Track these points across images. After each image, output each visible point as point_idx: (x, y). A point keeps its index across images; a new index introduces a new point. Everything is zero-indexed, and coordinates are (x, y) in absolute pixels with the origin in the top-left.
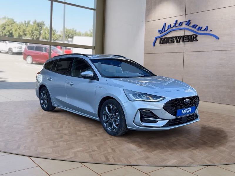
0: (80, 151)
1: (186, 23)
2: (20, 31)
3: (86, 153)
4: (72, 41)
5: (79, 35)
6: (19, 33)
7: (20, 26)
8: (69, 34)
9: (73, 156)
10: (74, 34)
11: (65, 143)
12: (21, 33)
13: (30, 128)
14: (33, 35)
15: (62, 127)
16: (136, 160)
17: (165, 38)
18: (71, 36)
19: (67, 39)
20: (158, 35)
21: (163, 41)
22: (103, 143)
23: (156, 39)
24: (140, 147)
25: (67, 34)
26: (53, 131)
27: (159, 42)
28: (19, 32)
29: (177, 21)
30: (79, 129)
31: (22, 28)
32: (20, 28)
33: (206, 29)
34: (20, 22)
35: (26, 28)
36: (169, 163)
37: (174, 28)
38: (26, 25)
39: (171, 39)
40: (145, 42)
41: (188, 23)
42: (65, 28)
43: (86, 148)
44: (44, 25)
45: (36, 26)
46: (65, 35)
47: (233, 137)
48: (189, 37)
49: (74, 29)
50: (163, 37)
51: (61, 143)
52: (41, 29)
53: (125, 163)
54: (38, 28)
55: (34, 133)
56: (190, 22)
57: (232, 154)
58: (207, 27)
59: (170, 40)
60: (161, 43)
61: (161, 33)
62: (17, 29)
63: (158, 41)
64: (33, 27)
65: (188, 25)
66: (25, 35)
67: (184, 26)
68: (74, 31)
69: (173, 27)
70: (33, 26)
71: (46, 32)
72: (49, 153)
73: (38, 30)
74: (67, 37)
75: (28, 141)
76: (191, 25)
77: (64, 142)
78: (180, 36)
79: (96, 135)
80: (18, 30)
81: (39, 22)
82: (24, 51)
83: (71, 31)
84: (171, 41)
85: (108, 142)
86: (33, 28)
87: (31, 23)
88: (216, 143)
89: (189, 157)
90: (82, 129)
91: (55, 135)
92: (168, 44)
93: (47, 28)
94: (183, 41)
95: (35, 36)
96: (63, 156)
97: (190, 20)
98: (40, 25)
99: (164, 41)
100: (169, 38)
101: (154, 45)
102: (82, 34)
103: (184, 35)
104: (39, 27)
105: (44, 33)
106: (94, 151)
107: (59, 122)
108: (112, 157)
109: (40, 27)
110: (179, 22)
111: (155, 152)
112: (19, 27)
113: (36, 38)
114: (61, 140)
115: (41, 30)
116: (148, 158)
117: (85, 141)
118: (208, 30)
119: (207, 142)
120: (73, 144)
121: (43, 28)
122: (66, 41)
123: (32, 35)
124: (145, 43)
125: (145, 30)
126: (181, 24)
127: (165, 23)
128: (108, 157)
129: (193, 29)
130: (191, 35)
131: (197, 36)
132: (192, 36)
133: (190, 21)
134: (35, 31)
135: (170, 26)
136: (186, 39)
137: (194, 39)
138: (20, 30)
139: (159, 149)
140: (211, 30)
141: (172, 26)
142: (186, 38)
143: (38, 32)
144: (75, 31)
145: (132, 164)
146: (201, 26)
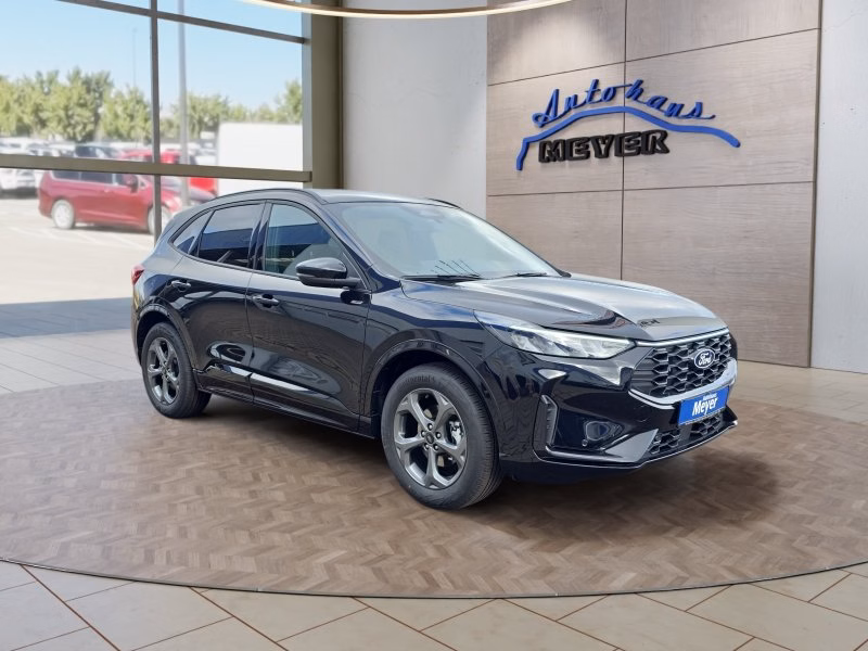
0: (341, 561)
1: (628, 89)
2: (23, 112)
3: (362, 565)
4: (214, 142)
5: (240, 117)
6: (20, 120)
7: (23, 91)
8: (202, 114)
9: (327, 578)
10: (222, 117)
11: (288, 536)
12: (28, 119)
13: (157, 489)
14: (73, 122)
15: (256, 478)
16: (517, 581)
17: (557, 143)
18: (211, 124)
19: (196, 136)
20: (534, 131)
21: (549, 152)
22: (404, 528)
23: (527, 145)
24: (519, 537)
25: (197, 116)
26: (236, 494)
27: (537, 157)
28: (21, 115)
29: (597, 82)
30: (314, 482)
31: (30, 98)
32: (22, 100)
33: (694, 111)
34: (21, 77)
35: (44, 100)
36: (616, 585)
37: (588, 108)
38: (42, 88)
39: (579, 145)
40: (490, 157)
41: (636, 91)
42: (188, 95)
43: (358, 549)
44: (111, 85)
45: (80, 88)
46: (188, 119)
47: (796, 483)
48: (640, 139)
49: (219, 96)
50: (552, 139)
51: (276, 538)
52: (98, 101)
53: (488, 590)
54: (88, 97)
55: (175, 505)
56: (642, 86)
57: (794, 544)
58: (700, 105)
59: (575, 148)
60: (542, 159)
61: (543, 126)
62: (12, 103)
63: (534, 151)
64: (69, 95)
65: (636, 99)
66: (43, 123)
67: (620, 100)
68: (219, 104)
69: (585, 102)
70: (70, 90)
71: (119, 110)
72: (250, 570)
73: (89, 103)
74: (197, 128)
75: (170, 534)
76: (646, 97)
77: (284, 532)
78: (607, 137)
79: (375, 504)
80: (15, 106)
81: (90, 75)
82: (42, 181)
83: (210, 107)
84: (578, 151)
85: (419, 523)
86: (69, 99)
87: (63, 80)
88: (746, 509)
89: (671, 562)
90: (325, 482)
91: (246, 511)
92: (567, 162)
93: (120, 94)
94: (619, 153)
95: (79, 128)
96: (296, 579)
97: (642, 79)
98: (93, 86)
99: (554, 152)
100: (571, 142)
101: (520, 167)
102: (248, 114)
103: (621, 132)
104: (92, 93)
105: (110, 117)
106: (384, 557)
107: (243, 460)
108: (445, 574)
109: (95, 91)
110: (603, 87)
111: (569, 551)
112: (19, 97)
113: (84, 134)
114: (270, 525)
115: (99, 106)
116: (550, 570)
117: (347, 524)
118: (703, 116)
119: (716, 508)
120: (313, 537)
121: (105, 96)
122: (192, 140)
123: (66, 123)
124: (487, 159)
125: (488, 113)
126: (611, 94)
127: (557, 91)
128: (433, 574)
129: (652, 111)
130: (647, 134)
131: (665, 135)
132: (651, 137)
133: (641, 82)
134: (79, 110)
135: (573, 102)
136: (629, 147)
137: (658, 147)
138: (22, 108)
139: (579, 539)
140: (713, 117)
141: (580, 101)
142: (629, 140)
143: (87, 113)
144: (225, 104)
145: (509, 593)
146: (678, 102)
